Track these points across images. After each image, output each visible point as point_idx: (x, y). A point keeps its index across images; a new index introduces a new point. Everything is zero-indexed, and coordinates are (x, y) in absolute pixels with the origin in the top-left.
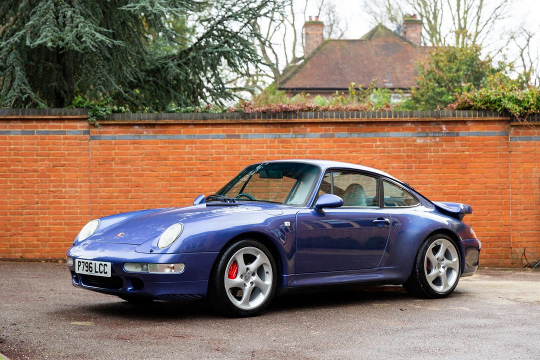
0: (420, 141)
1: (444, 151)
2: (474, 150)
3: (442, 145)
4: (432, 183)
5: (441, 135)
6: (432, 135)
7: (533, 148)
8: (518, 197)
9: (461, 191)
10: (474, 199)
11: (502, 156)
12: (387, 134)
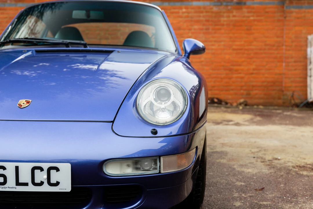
0: (215, 9)
1: (234, 16)
2: (258, 16)
3: (232, 12)
4: (224, 41)
5: (232, 4)
6: (224, 4)
7: (303, 15)
8: (290, 52)
9: (246, 47)
10: (256, 53)
11: (279, 21)
12: (190, 3)
